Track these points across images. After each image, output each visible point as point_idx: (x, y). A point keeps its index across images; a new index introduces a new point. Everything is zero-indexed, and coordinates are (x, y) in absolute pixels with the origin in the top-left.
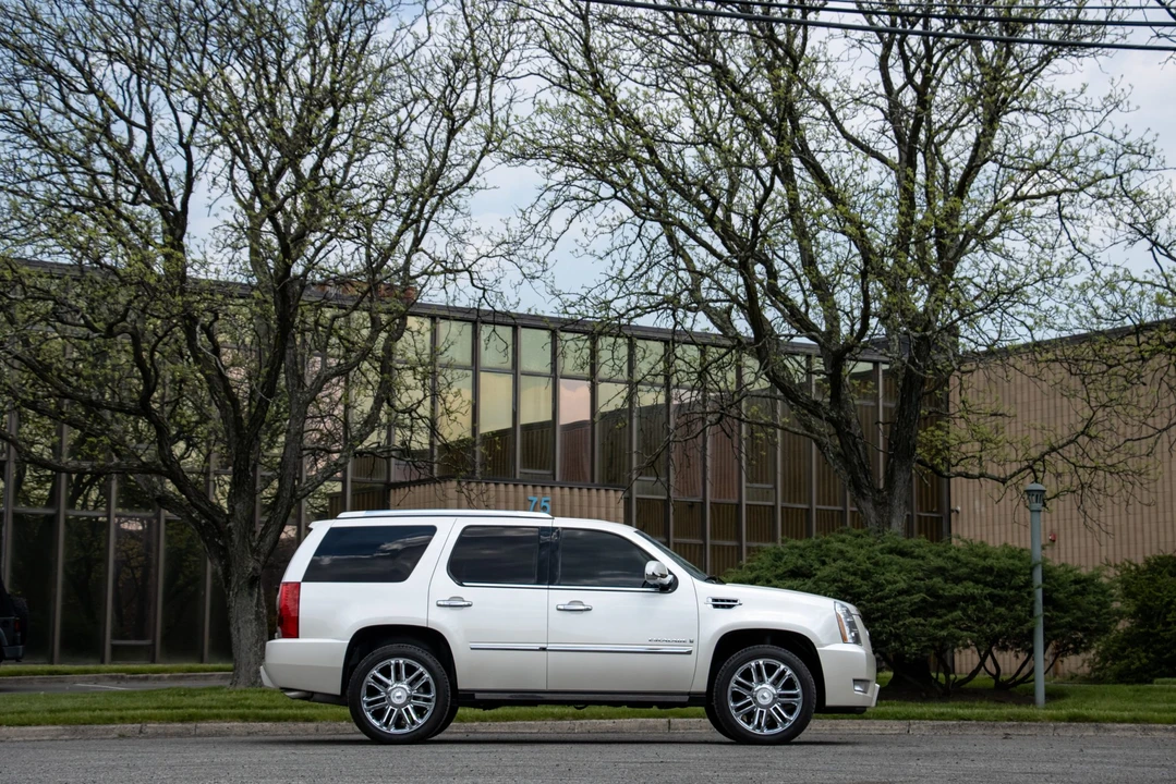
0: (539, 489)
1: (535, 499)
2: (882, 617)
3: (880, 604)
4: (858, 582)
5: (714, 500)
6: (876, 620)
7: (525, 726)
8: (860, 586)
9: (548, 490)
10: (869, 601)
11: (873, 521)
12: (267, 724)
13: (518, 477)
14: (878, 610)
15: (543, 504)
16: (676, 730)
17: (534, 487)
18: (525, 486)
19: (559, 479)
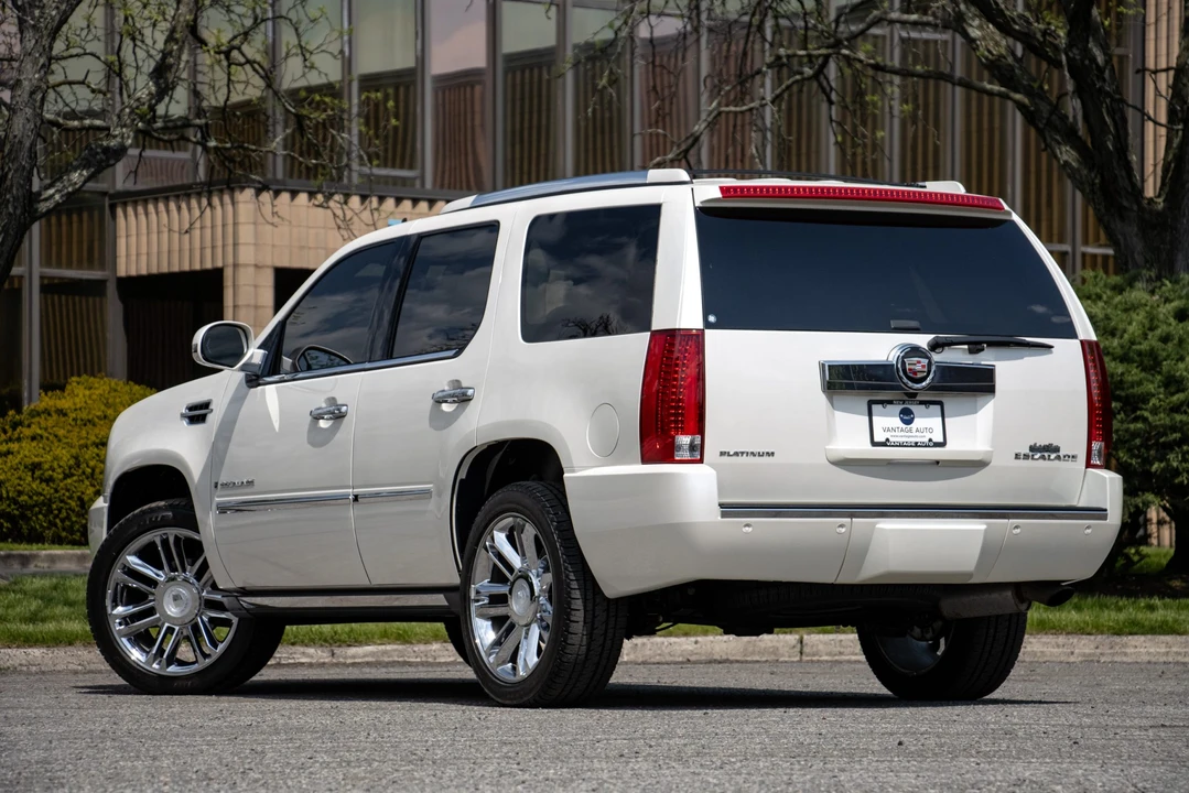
2: (1179, 443)
3: (1178, 417)
4: (1135, 374)
6: (1169, 447)
8: (1140, 383)
10: (1155, 411)
11: (1139, 259)
12: (36, 653)
14: (1173, 429)
16: (814, 655)
17: (399, 200)
18: (364, 198)
19: (429, 185)
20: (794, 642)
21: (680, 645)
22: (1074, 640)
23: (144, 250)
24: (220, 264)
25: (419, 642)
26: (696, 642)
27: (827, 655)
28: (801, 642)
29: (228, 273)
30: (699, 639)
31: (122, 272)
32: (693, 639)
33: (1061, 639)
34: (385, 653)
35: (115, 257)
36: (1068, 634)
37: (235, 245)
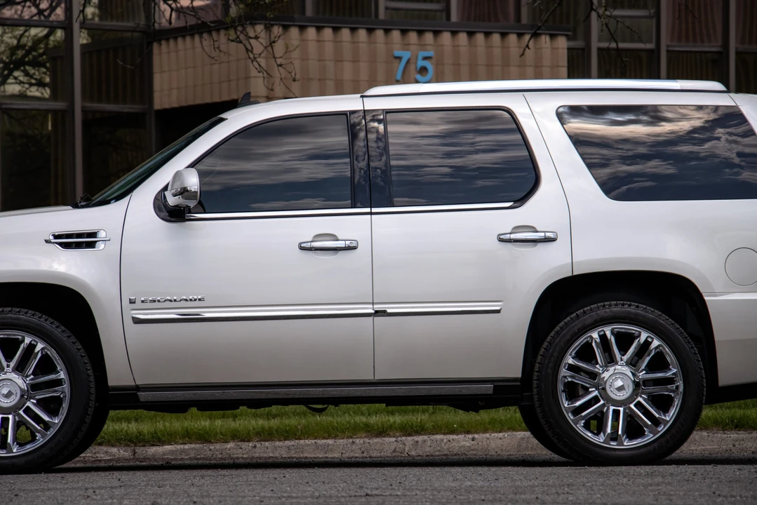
0: (413, 36)
1: (406, 55)
9: (429, 37)
13: (382, 15)
15: (421, 63)
17: (404, 33)
18: (387, 32)
19: (454, 18)
21: (458, 441)
23: (175, 85)
26: (473, 439)
30: (476, 436)
32: (470, 436)
34: (183, 451)
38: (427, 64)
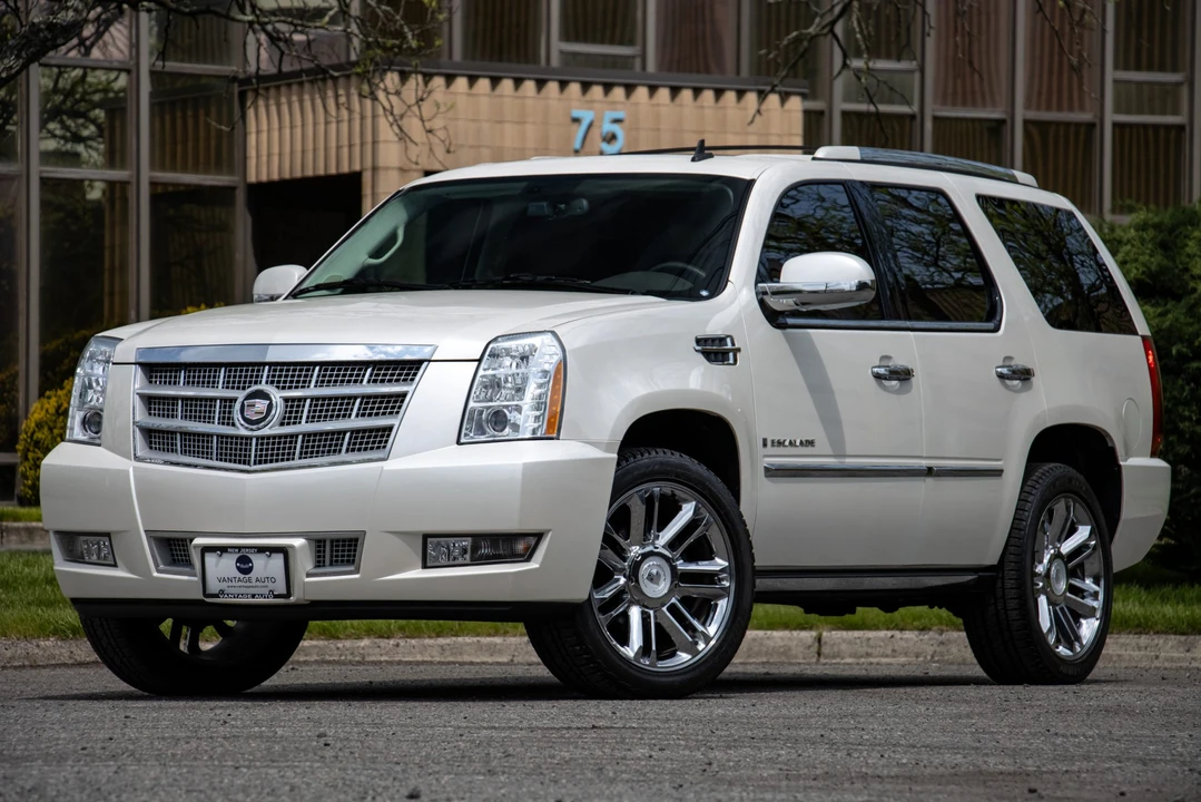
0: (597, 91)
1: (587, 116)
5: (1033, 115)
7: (480, 647)
9: (619, 92)
13: (554, 62)
15: (608, 127)
16: (834, 657)
17: (586, 86)
18: (563, 84)
19: (651, 67)
20: (810, 641)
22: (1160, 640)
23: (276, 150)
24: (357, 167)
25: (348, 637)
27: (850, 656)
28: (819, 639)
29: (367, 178)
31: (252, 178)
33: (1144, 640)
35: (245, 158)
36: (1157, 633)
37: (375, 142)
38: (616, 128)
